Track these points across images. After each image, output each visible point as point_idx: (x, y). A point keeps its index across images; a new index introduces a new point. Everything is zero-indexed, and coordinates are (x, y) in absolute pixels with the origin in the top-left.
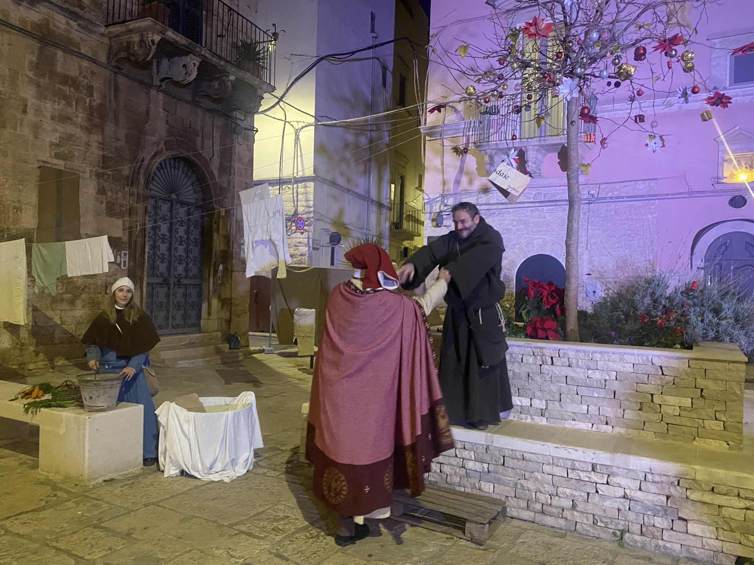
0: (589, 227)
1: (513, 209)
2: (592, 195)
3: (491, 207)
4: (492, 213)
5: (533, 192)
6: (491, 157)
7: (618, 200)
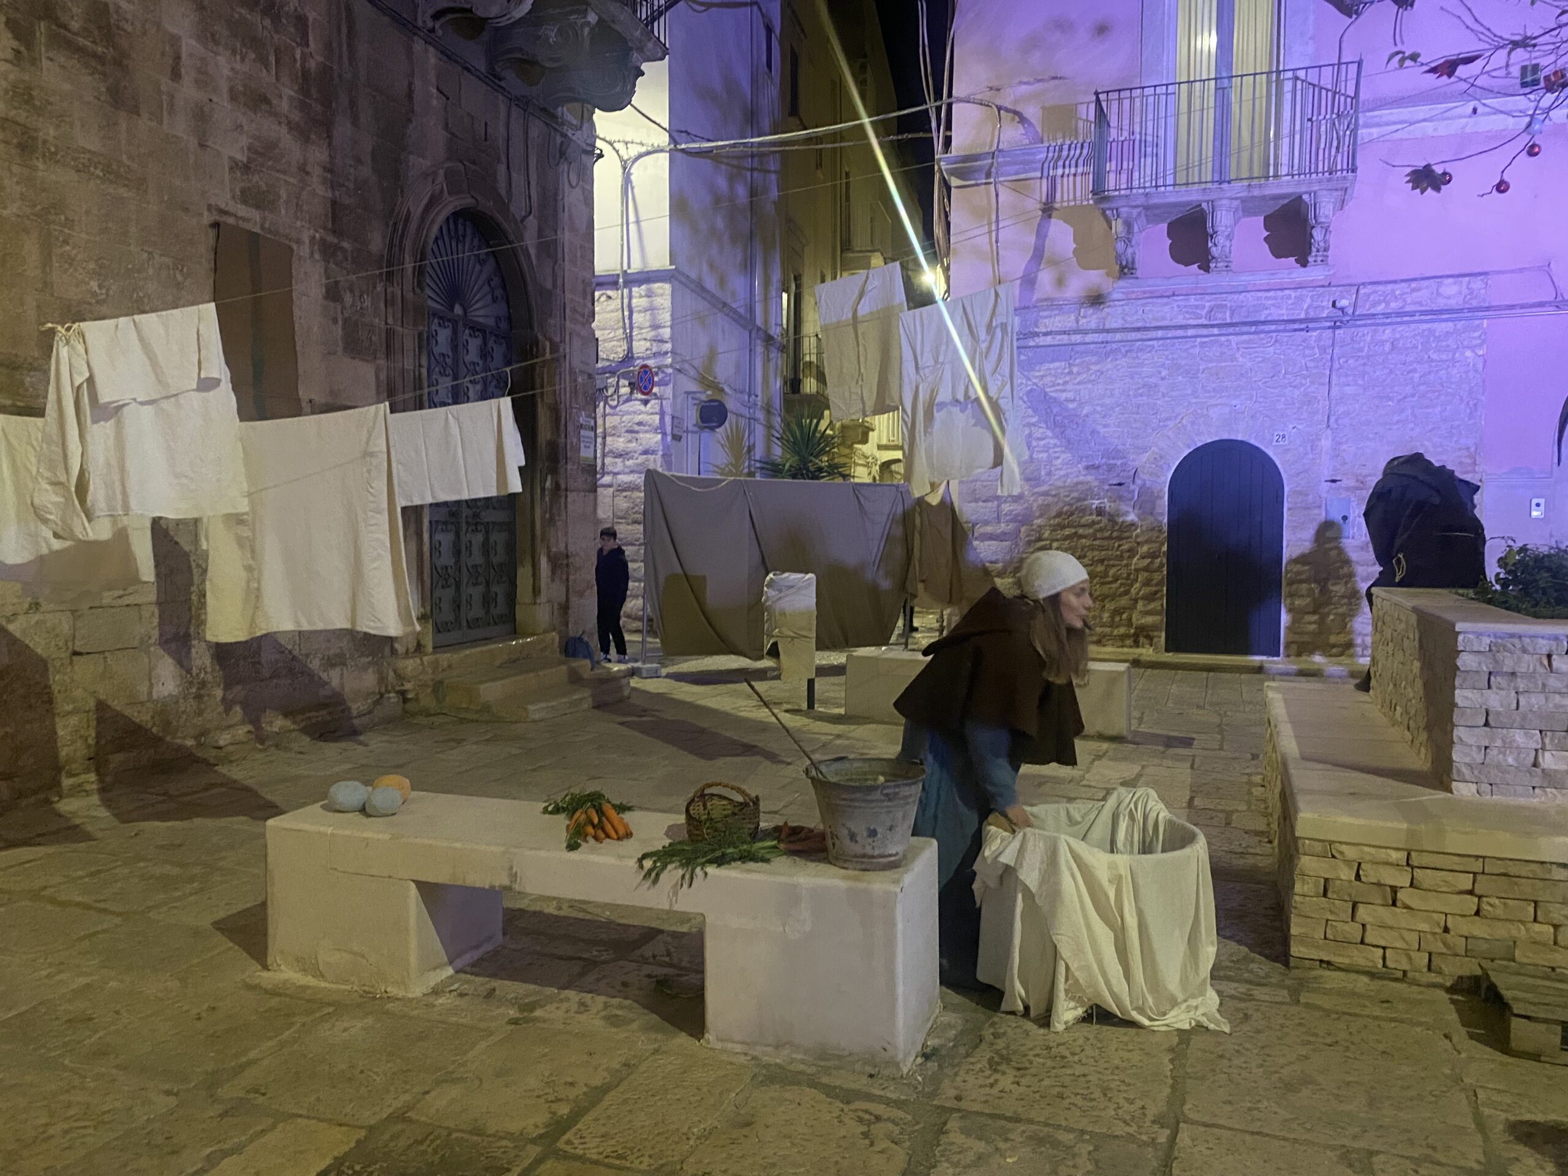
2: (1342, 309)
3: (1109, 337)
5: (1207, 304)
6: (1128, 225)
7: (1399, 319)
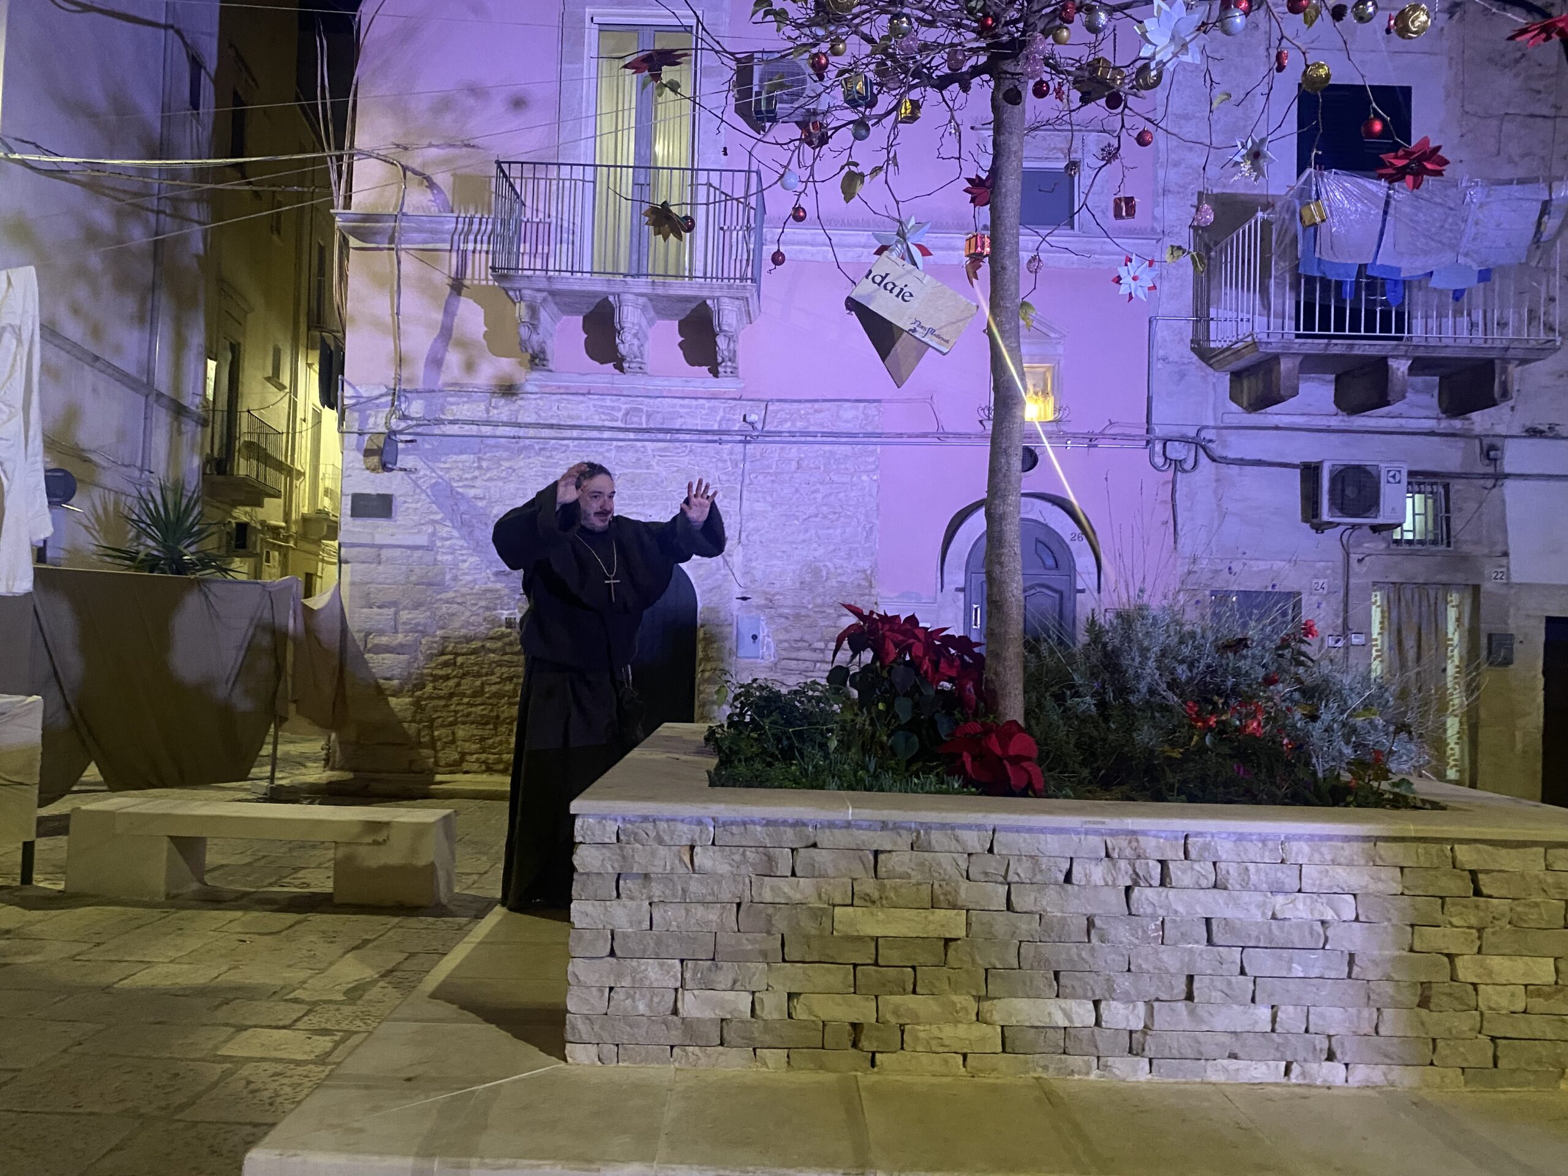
0: (744, 492)
1: (576, 442)
2: (752, 424)
3: (521, 432)
4: (525, 448)
5: (624, 407)
6: (533, 311)
7: (803, 439)
